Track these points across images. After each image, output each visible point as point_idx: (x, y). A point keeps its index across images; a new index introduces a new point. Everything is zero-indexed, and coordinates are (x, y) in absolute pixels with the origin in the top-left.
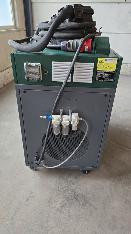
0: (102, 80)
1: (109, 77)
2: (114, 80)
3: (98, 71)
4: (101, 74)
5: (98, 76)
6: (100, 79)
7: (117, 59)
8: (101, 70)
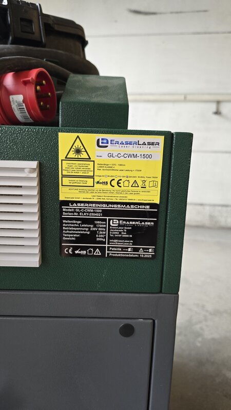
0: (98, 252)
1: (128, 232)
2: (160, 251)
3: (66, 203)
4: (85, 221)
5: (71, 231)
6: (83, 248)
7: (161, 139)
8: (82, 197)
